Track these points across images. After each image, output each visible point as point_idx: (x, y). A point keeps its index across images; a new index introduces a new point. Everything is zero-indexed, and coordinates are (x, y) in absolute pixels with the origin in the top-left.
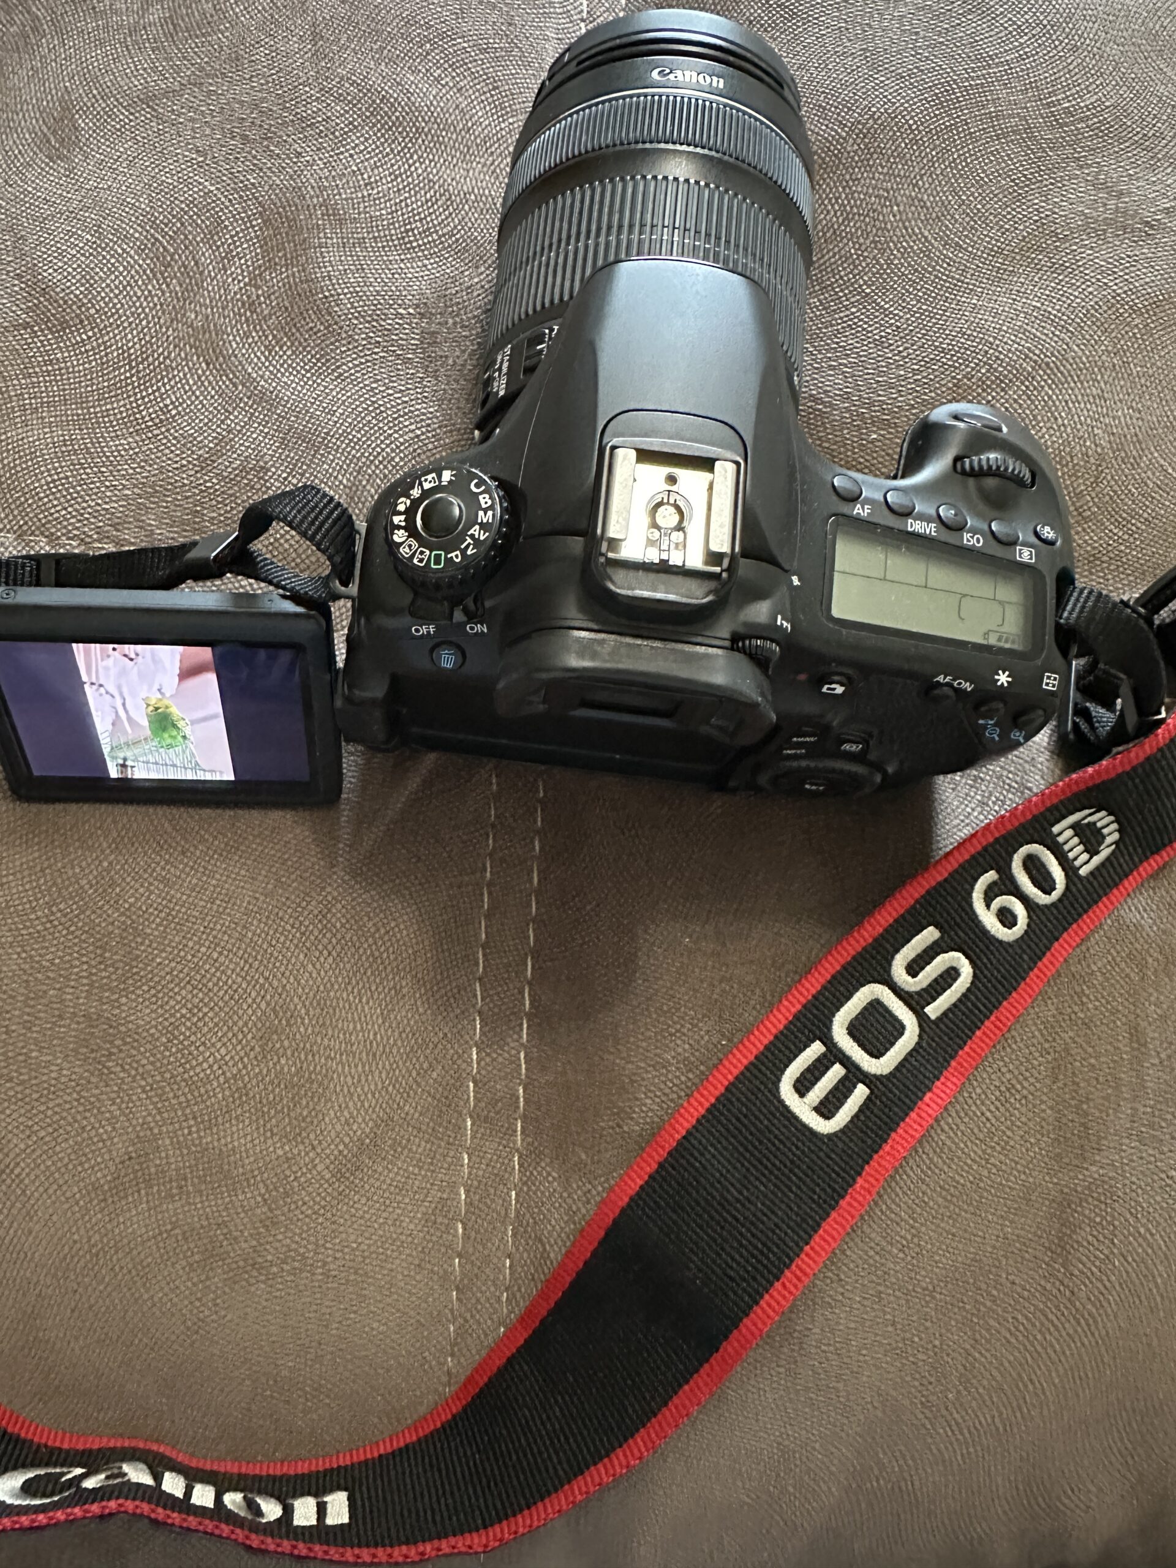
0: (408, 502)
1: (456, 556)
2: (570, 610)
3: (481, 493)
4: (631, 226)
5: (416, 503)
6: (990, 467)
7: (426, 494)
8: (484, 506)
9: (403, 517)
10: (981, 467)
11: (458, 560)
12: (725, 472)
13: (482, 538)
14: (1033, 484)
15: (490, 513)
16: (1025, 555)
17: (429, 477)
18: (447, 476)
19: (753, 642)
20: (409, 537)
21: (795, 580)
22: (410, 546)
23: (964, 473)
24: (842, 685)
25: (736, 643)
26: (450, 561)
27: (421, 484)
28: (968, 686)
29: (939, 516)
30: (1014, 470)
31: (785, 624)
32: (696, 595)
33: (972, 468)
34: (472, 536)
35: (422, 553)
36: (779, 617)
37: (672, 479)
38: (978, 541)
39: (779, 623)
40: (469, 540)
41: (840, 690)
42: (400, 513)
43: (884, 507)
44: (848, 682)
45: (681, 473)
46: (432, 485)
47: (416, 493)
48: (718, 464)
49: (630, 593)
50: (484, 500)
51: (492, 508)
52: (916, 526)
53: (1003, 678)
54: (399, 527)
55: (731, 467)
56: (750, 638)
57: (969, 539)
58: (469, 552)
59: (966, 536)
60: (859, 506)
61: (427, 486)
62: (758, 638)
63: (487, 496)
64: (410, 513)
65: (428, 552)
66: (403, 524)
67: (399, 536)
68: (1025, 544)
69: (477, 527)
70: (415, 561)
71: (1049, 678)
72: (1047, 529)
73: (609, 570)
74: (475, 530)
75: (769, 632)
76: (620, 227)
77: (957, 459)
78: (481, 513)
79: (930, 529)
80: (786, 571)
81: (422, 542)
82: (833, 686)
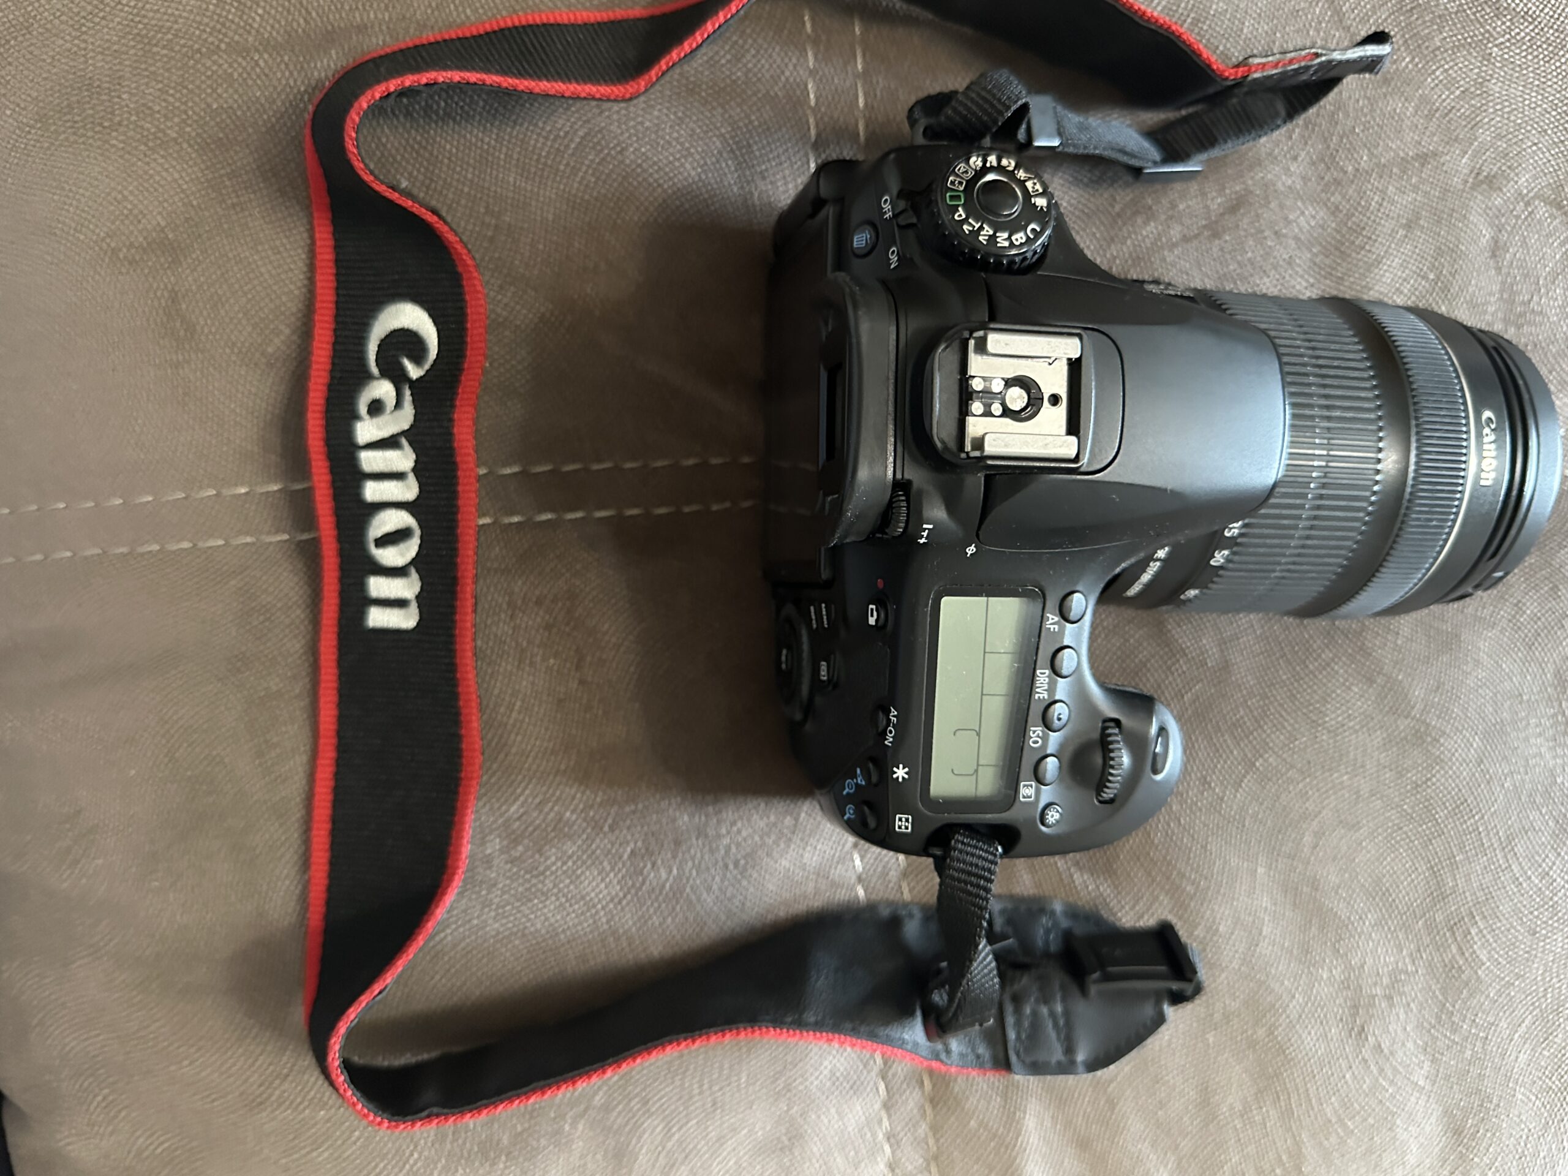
0: (1011, 168)
1: (961, 213)
2: (916, 323)
3: (1026, 234)
4: (1326, 397)
5: (1011, 174)
6: (1112, 751)
7: (1022, 183)
8: (1013, 238)
9: (995, 164)
10: (1112, 743)
11: (956, 217)
12: (1067, 447)
13: (981, 238)
14: (1100, 802)
15: (1006, 244)
16: (1027, 790)
17: (1038, 187)
18: (1041, 202)
19: (904, 504)
20: (976, 171)
21: (971, 550)
22: (966, 172)
23: (1104, 729)
24: (877, 621)
25: (901, 486)
26: (955, 209)
27: (1030, 178)
28: (889, 739)
29: (1056, 702)
30: (1112, 775)
31: (925, 534)
32: (941, 428)
33: (1110, 735)
34: (981, 228)
35: (960, 183)
36: (931, 526)
37: (1055, 400)
38: (1036, 742)
39: (925, 526)
40: (977, 226)
41: (872, 621)
42: (999, 160)
43: (1058, 646)
44: (879, 627)
45: (1062, 410)
46: (1030, 190)
47: (1021, 174)
48: (1073, 439)
49: (936, 366)
50: (1019, 238)
51: (1012, 245)
52: (1043, 677)
53: (901, 773)
54: (985, 161)
55: (1072, 453)
56: (908, 501)
57: (1036, 733)
58: (965, 227)
59: (1039, 730)
60: (1056, 619)
61: (1029, 184)
62: (908, 508)
63: (1024, 240)
64: (1000, 169)
65: (962, 188)
66: (988, 165)
67: (976, 161)
68: (1038, 792)
69: (991, 232)
70: (951, 178)
71: (907, 820)
72: (1057, 816)
73: (956, 345)
74: (988, 230)
75: (915, 518)
76: (1325, 386)
77: (1117, 723)
78: (1006, 235)
79: (1041, 693)
80: (978, 536)
81: (972, 183)
82: (875, 613)
